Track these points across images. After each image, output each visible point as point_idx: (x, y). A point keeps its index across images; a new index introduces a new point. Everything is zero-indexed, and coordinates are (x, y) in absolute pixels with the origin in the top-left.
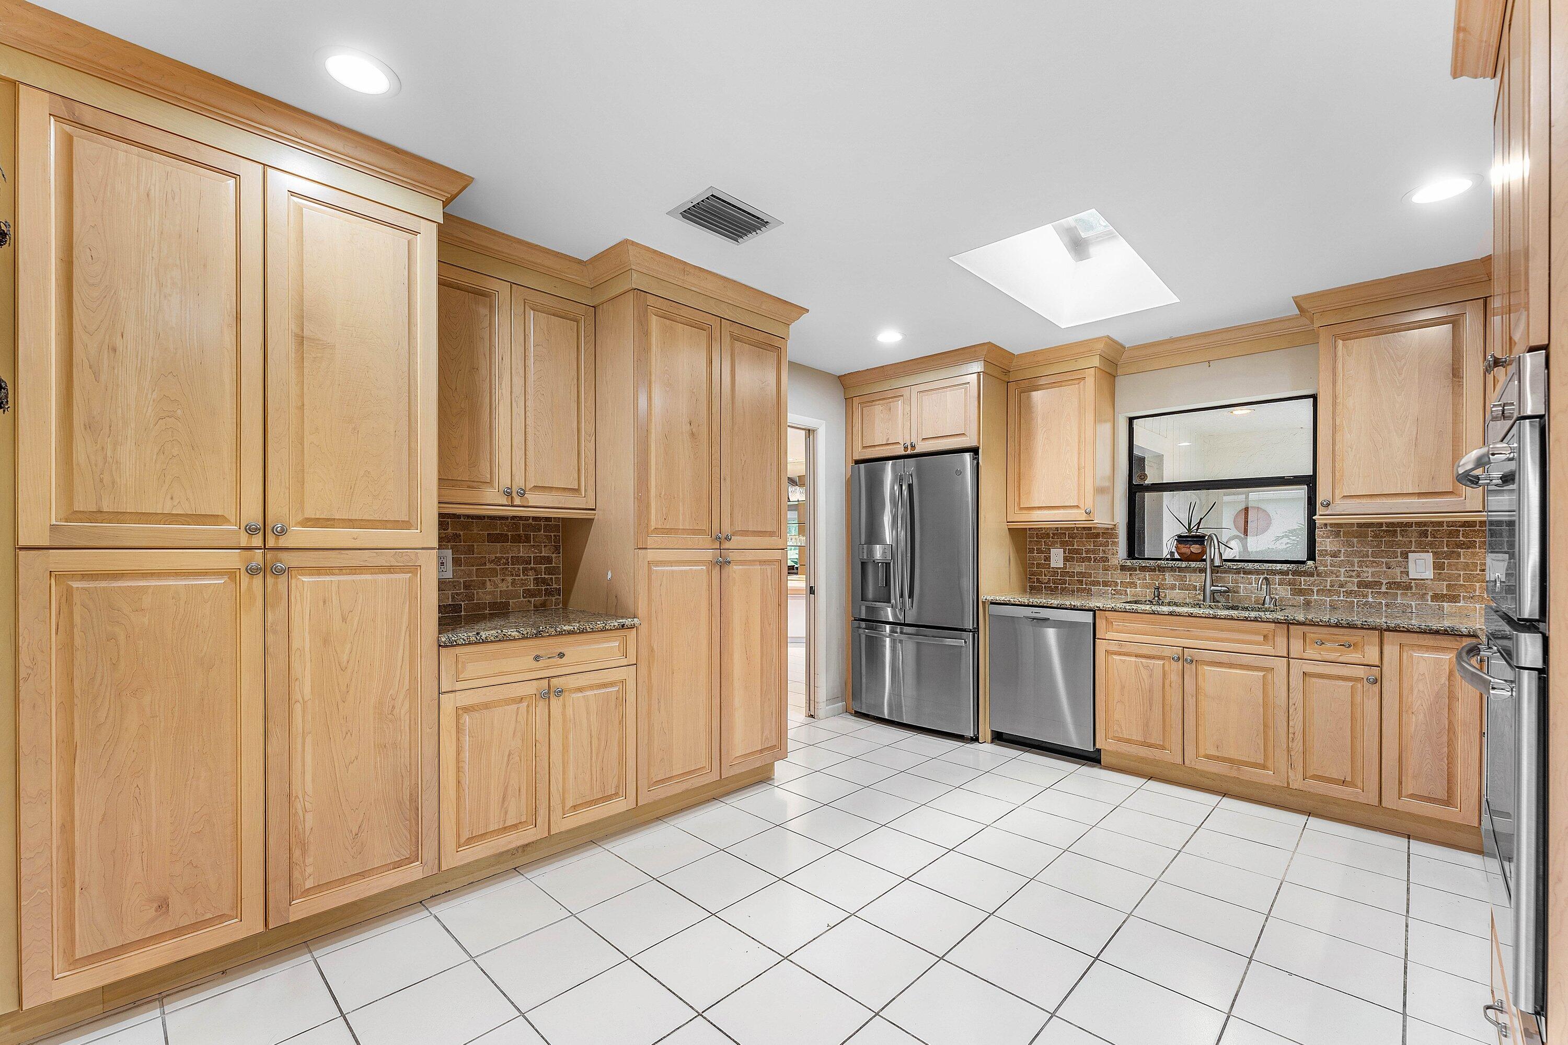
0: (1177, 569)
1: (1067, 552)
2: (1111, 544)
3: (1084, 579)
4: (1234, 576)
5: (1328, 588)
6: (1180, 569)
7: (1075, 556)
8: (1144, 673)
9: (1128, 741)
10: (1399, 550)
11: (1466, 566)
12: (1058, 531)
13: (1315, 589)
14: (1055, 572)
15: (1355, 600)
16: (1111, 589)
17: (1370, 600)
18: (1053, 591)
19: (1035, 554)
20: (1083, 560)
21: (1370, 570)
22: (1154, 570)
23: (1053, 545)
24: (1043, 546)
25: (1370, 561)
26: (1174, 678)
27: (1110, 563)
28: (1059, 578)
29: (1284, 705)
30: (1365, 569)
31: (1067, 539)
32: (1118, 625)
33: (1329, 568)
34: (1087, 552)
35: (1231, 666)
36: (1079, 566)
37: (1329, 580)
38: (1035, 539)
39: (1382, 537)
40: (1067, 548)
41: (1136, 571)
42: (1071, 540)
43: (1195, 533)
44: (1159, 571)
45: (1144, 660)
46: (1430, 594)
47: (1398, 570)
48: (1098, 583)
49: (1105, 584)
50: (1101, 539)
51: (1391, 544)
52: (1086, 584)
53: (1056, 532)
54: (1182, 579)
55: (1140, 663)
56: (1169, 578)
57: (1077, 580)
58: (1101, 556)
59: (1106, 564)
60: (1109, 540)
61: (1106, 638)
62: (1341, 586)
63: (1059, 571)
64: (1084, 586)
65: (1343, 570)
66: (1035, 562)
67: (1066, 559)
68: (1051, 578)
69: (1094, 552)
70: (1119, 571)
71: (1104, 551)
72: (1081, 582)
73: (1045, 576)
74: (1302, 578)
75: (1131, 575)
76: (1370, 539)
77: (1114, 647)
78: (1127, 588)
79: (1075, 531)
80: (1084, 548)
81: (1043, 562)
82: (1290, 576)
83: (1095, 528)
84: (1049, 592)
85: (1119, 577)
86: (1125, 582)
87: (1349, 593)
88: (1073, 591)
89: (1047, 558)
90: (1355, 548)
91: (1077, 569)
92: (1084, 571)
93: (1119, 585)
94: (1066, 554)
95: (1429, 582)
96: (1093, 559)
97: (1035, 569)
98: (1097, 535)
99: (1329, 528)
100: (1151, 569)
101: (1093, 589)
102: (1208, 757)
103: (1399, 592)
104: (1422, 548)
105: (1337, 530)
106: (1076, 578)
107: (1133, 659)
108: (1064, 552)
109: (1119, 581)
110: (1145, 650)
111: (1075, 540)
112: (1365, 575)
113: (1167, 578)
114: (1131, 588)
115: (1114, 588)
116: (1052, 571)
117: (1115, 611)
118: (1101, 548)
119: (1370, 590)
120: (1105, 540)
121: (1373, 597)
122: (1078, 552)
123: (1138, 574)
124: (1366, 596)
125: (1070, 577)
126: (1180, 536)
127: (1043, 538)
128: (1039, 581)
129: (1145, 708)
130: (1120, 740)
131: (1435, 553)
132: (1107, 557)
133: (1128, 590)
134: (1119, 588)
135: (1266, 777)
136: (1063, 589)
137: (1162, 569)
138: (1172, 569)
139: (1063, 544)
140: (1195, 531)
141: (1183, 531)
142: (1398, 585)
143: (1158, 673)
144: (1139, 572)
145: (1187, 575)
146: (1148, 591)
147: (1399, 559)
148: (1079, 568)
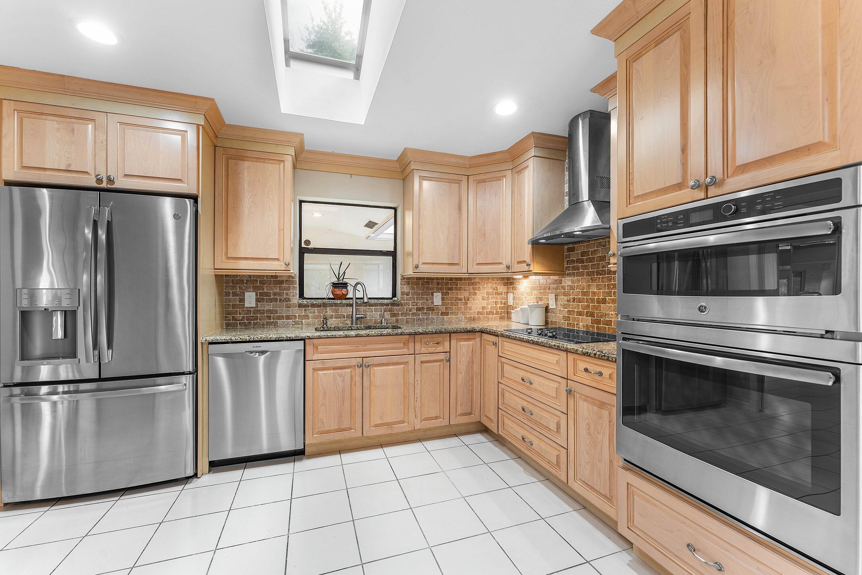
0: (334, 305)
1: (258, 295)
2: (292, 289)
3: (272, 315)
4: (364, 308)
5: (405, 312)
6: (336, 305)
7: (265, 297)
8: (339, 379)
9: (328, 432)
10: (430, 291)
11: (451, 299)
12: (251, 278)
13: (400, 313)
14: (249, 310)
15: (415, 318)
16: (291, 321)
17: (421, 317)
18: (246, 326)
19: (231, 297)
20: (271, 300)
21: (421, 302)
22: (320, 306)
23: (247, 289)
24: (238, 290)
25: (421, 297)
26: (358, 379)
27: (291, 303)
28: (252, 315)
29: (413, 383)
30: (419, 301)
31: (258, 284)
32: (322, 348)
33: (405, 301)
34: (275, 294)
35: (387, 364)
36: (268, 305)
37: (405, 307)
38: (231, 284)
39: (425, 285)
40: (259, 291)
41: (309, 307)
42: (262, 285)
43: (341, 282)
44: (323, 306)
45: (339, 371)
46: (440, 312)
47: (430, 301)
48: (282, 317)
49: (288, 318)
50: (284, 285)
51: (428, 288)
52: (274, 319)
53: (249, 279)
54: (337, 311)
55: (336, 373)
56: (329, 311)
57: (267, 316)
58: (285, 297)
59: (288, 303)
60: (291, 286)
61: (313, 359)
62: (410, 311)
63: (252, 309)
64: (272, 320)
65: (411, 302)
66: (231, 304)
67: (257, 300)
68: (245, 316)
69: (279, 294)
70: (297, 308)
71: (287, 294)
72: (269, 318)
73: (240, 314)
74: (395, 307)
75: (305, 310)
76: (420, 286)
77: (319, 365)
78: (303, 319)
79: (265, 279)
80: (272, 292)
81: (238, 303)
82: (390, 307)
83: (280, 276)
84: (243, 327)
85: (297, 312)
86: (301, 315)
87: (413, 314)
88: (263, 325)
89: (241, 300)
90: (415, 291)
91: (267, 308)
92: (272, 309)
93: (297, 318)
94: (257, 296)
95: (440, 307)
96: (279, 300)
97: (231, 309)
98: (282, 282)
99: (405, 280)
100: (318, 305)
101: (278, 322)
102: (376, 426)
103: (430, 312)
104: (438, 291)
105: (408, 280)
106: (265, 315)
107: (332, 371)
108: (256, 295)
109: (297, 315)
110: (340, 364)
111: (265, 286)
112: (419, 304)
113: (328, 311)
114: (305, 319)
115: (294, 320)
116: (246, 310)
117: (320, 338)
118: (285, 291)
119: (421, 312)
120: (287, 286)
121: (422, 316)
122: (267, 294)
123: (310, 309)
124: (419, 315)
125: (261, 314)
126: (333, 284)
127: (237, 284)
128: (234, 319)
129: (340, 404)
130: (322, 433)
131: (442, 293)
132: (289, 298)
133: (304, 321)
134: (297, 320)
135: (405, 427)
136: (255, 324)
137: (325, 305)
138: (331, 305)
139: (255, 289)
140: (342, 280)
141: (335, 280)
142: (429, 309)
143: (348, 378)
144: (310, 308)
145: (340, 308)
146: (316, 320)
147: (430, 296)
148: (268, 306)
